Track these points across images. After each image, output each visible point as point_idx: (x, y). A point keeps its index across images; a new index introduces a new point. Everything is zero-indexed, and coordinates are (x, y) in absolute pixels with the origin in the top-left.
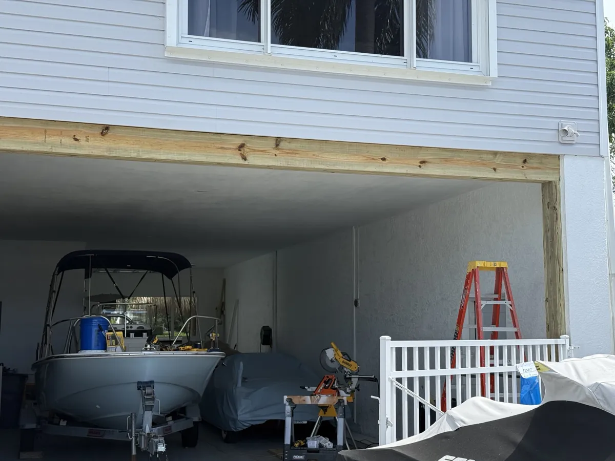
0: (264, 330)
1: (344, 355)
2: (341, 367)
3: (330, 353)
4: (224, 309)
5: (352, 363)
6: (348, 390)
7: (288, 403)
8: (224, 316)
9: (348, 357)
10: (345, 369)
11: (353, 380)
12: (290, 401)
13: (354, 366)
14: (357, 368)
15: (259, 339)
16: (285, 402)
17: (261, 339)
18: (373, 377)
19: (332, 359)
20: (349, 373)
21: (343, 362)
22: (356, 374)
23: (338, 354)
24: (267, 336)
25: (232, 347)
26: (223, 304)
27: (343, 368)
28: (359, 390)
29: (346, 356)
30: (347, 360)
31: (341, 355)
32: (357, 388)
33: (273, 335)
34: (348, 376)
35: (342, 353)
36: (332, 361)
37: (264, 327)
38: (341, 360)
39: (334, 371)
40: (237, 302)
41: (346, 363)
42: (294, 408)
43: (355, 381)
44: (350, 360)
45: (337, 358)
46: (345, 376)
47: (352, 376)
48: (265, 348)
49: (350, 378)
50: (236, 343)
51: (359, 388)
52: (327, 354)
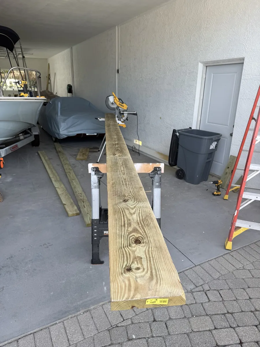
0: (69, 86)
1: (119, 100)
2: (118, 107)
3: (111, 99)
4: (50, 77)
5: (124, 105)
6: (122, 120)
7: (94, 173)
8: (50, 80)
9: (122, 101)
10: (120, 108)
11: (124, 114)
12: (97, 170)
13: (125, 107)
14: (127, 108)
15: (66, 91)
16: (90, 171)
17: (67, 90)
18: (135, 113)
19: (112, 102)
20: (122, 111)
21: (119, 104)
22: (126, 111)
23: (116, 99)
24: (70, 89)
25: (55, 94)
26: (49, 75)
27: (118, 108)
28: (127, 120)
29: (120, 100)
30: (121, 103)
31: (118, 100)
32: (127, 119)
33: (73, 89)
34: (121, 112)
35: (118, 99)
36: (112, 104)
37: (68, 85)
38: (118, 103)
39: (114, 109)
40: (55, 74)
41: (121, 105)
42: (101, 178)
43: (126, 115)
44: (123, 103)
45: (116, 101)
46: (120, 112)
47: (125, 112)
48: (69, 95)
49: (123, 114)
50: (56, 92)
51: (128, 119)
52: (110, 100)
